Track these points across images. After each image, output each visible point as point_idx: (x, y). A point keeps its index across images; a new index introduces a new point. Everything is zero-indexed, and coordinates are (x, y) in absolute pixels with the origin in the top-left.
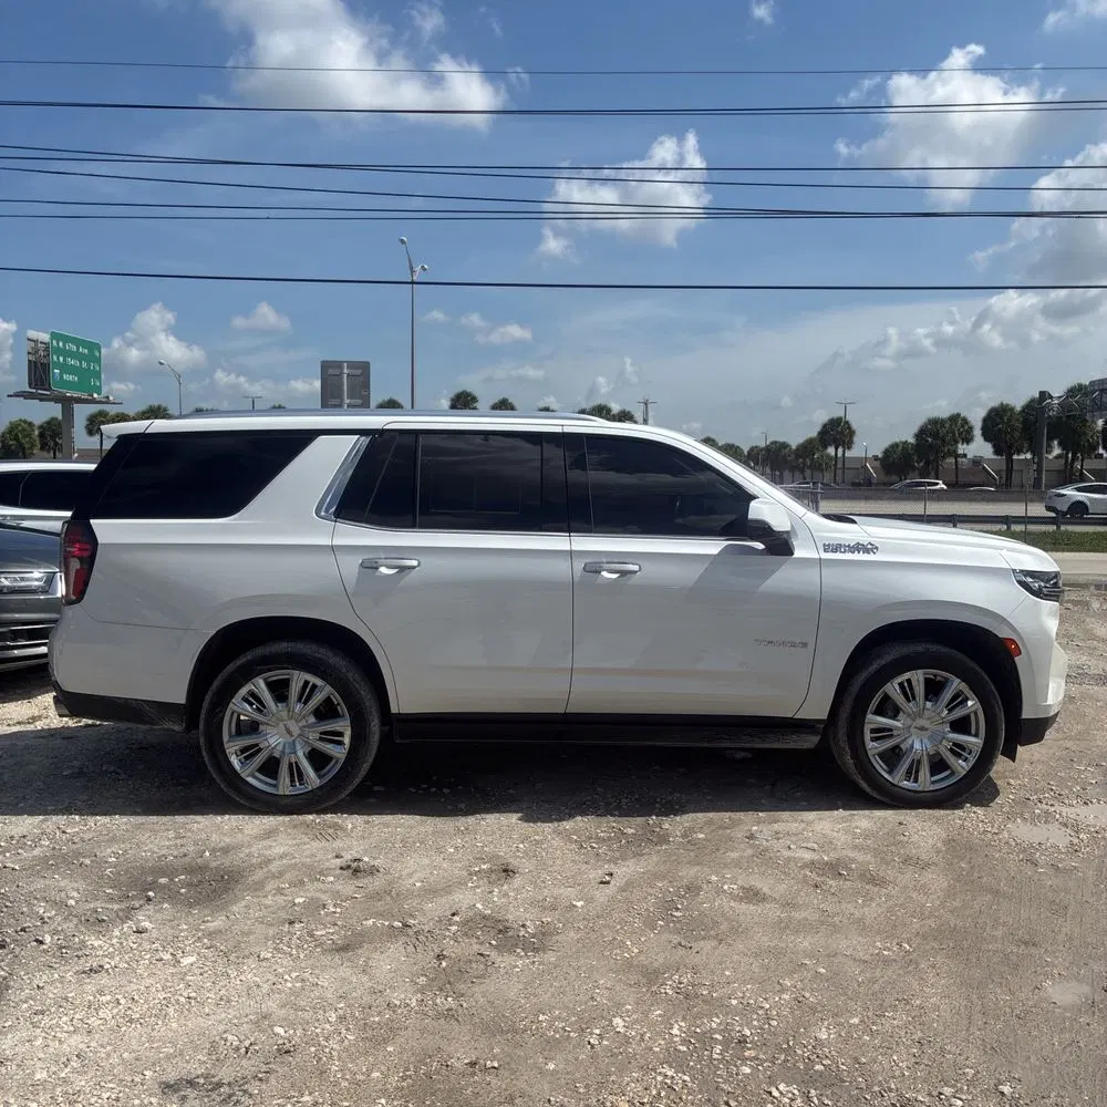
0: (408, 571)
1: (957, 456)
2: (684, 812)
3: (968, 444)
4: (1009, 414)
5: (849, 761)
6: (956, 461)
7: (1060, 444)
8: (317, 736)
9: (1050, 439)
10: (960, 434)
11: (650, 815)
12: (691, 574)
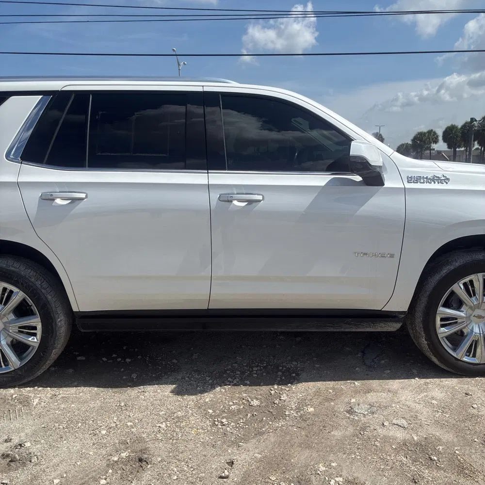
0: (78, 201)
1: (431, 150)
2: (299, 381)
3: (436, 144)
4: (455, 129)
5: (424, 342)
6: (430, 153)
7: (478, 143)
8: (17, 329)
9: (474, 141)
10: (432, 139)
11: (273, 384)
12: (303, 202)
